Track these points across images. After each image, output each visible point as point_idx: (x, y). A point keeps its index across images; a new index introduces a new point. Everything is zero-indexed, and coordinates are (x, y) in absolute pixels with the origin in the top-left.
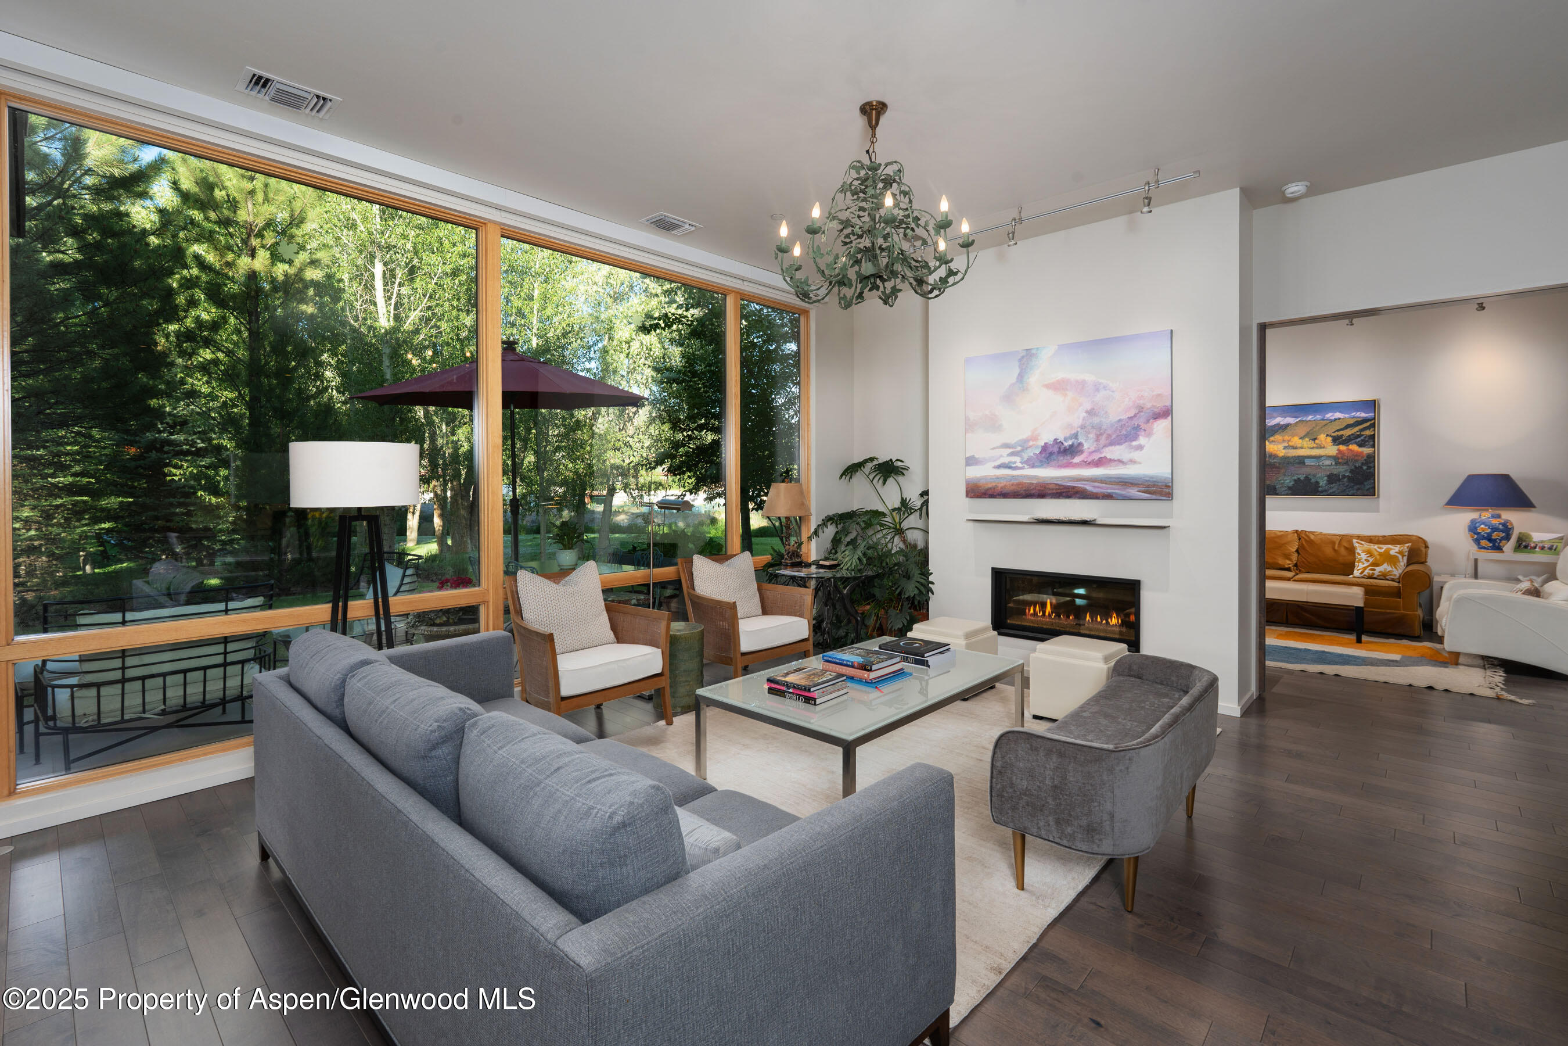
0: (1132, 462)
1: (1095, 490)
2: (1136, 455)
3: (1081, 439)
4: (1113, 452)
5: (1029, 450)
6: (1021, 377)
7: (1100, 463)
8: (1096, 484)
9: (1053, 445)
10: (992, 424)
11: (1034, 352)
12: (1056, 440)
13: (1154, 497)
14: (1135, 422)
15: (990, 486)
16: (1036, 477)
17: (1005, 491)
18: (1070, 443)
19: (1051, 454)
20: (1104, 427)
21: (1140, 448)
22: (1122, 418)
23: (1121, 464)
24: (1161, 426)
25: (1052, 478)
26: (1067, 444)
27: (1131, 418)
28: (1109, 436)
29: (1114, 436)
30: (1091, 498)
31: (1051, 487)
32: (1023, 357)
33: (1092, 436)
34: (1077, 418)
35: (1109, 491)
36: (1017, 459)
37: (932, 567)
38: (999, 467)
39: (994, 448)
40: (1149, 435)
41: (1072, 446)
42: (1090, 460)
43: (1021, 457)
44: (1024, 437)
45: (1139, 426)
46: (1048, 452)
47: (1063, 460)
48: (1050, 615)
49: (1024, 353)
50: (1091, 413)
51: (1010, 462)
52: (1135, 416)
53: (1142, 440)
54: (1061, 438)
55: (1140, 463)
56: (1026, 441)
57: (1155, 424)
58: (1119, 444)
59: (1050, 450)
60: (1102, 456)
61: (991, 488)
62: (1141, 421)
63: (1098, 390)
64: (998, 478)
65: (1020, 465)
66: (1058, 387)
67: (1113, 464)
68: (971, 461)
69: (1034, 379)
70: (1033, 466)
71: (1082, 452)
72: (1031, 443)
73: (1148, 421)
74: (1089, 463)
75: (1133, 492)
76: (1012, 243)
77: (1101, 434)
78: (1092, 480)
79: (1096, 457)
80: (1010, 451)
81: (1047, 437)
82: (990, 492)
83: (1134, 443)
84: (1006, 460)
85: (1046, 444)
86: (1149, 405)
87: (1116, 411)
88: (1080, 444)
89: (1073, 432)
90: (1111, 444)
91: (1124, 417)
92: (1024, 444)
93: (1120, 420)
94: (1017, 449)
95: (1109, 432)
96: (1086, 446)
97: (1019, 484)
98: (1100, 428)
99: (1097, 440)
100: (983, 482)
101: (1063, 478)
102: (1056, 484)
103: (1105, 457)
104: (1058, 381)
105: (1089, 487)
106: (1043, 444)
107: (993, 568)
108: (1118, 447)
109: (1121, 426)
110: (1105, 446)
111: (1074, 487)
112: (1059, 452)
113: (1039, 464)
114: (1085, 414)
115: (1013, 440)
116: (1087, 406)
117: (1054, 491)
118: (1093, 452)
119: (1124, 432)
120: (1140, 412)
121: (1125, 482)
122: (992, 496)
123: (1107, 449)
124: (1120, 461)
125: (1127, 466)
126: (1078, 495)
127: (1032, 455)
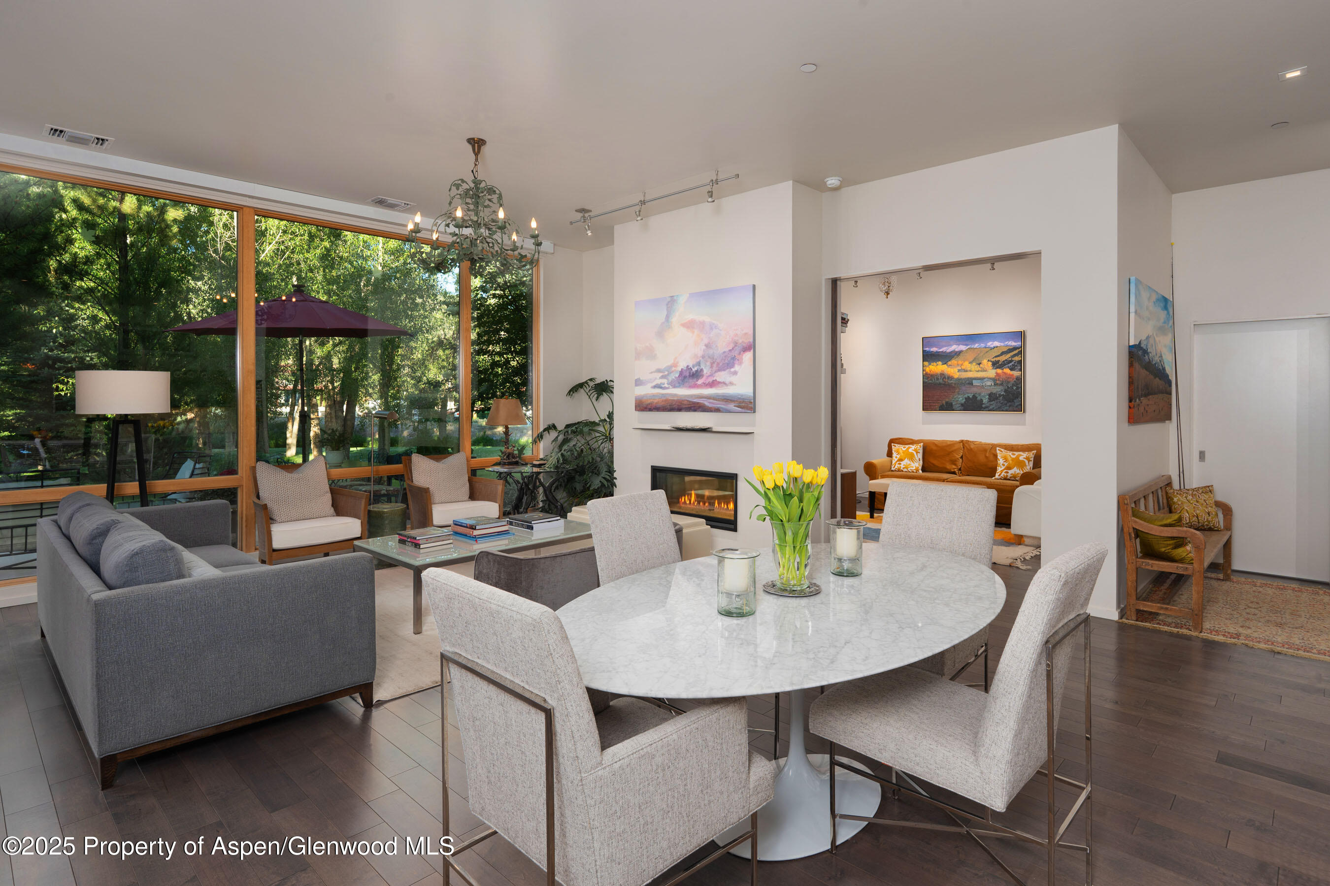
0: (731, 384)
1: (710, 405)
2: (733, 379)
3: (702, 366)
4: (721, 376)
5: (672, 374)
6: (667, 318)
7: (713, 384)
8: (711, 401)
9: (686, 371)
10: (650, 353)
11: (675, 298)
12: (688, 366)
13: (743, 410)
14: (733, 354)
15: (649, 402)
16: (676, 395)
17: (658, 405)
18: (696, 369)
19: (685, 377)
20: (715, 357)
21: (735, 373)
23: (725, 386)
24: (748, 356)
25: (686, 396)
26: (694, 370)
27: (730, 351)
28: (718, 364)
29: (721, 364)
30: (708, 412)
31: (685, 402)
32: (669, 302)
33: (708, 364)
34: (700, 350)
35: (718, 406)
36: (665, 381)
37: (616, 466)
38: (655, 387)
39: (652, 373)
40: (741, 363)
41: (697, 371)
42: (707, 382)
43: (668, 379)
44: (669, 364)
45: (735, 356)
46: (683, 376)
47: (692, 381)
48: (694, 503)
49: (669, 299)
50: (708, 346)
51: (661, 383)
52: (733, 349)
53: (737, 368)
54: (691, 366)
55: (735, 385)
56: (670, 367)
57: (744, 355)
58: (724, 370)
59: (684, 374)
60: (714, 379)
61: (650, 404)
62: (735, 353)
63: (712, 329)
64: (654, 396)
65: (667, 386)
66: (689, 325)
67: (720, 385)
68: (638, 383)
69: (675, 320)
70: (674, 387)
71: (703, 376)
72: (673, 369)
73: (740, 353)
74: (707, 385)
75: (731, 406)
76: (639, 218)
77: (714, 363)
78: (708, 397)
79: (710, 380)
80: (661, 374)
81: (682, 365)
82: (649, 407)
83: (732, 370)
84: (659, 381)
85: (682, 369)
86: (740, 341)
87: (722, 346)
88: (702, 370)
89: (698, 360)
90: (719, 370)
91: (727, 350)
92: (669, 370)
93: (724, 352)
94: (665, 373)
95: (718, 361)
96: (705, 371)
97: (666, 400)
98: (713, 358)
99: (712, 367)
100: (645, 398)
101: (692, 396)
102: (688, 401)
104: (689, 321)
105: (707, 403)
107: (652, 466)
108: (723, 373)
109: (725, 357)
110: (716, 372)
111: (698, 403)
112: (690, 376)
113: (678, 385)
114: (704, 347)
115: (663, 366)
116: (706, 341)
117: (687, 406)
118: (709, 376)
119: (726, 361)
120: (736, 346)
121: (727, 399)
122: (650, 410)
123: (717, 374)
124: (724, 383)
125: (729, 387)
126: (700, 409)
127: (674, 378)
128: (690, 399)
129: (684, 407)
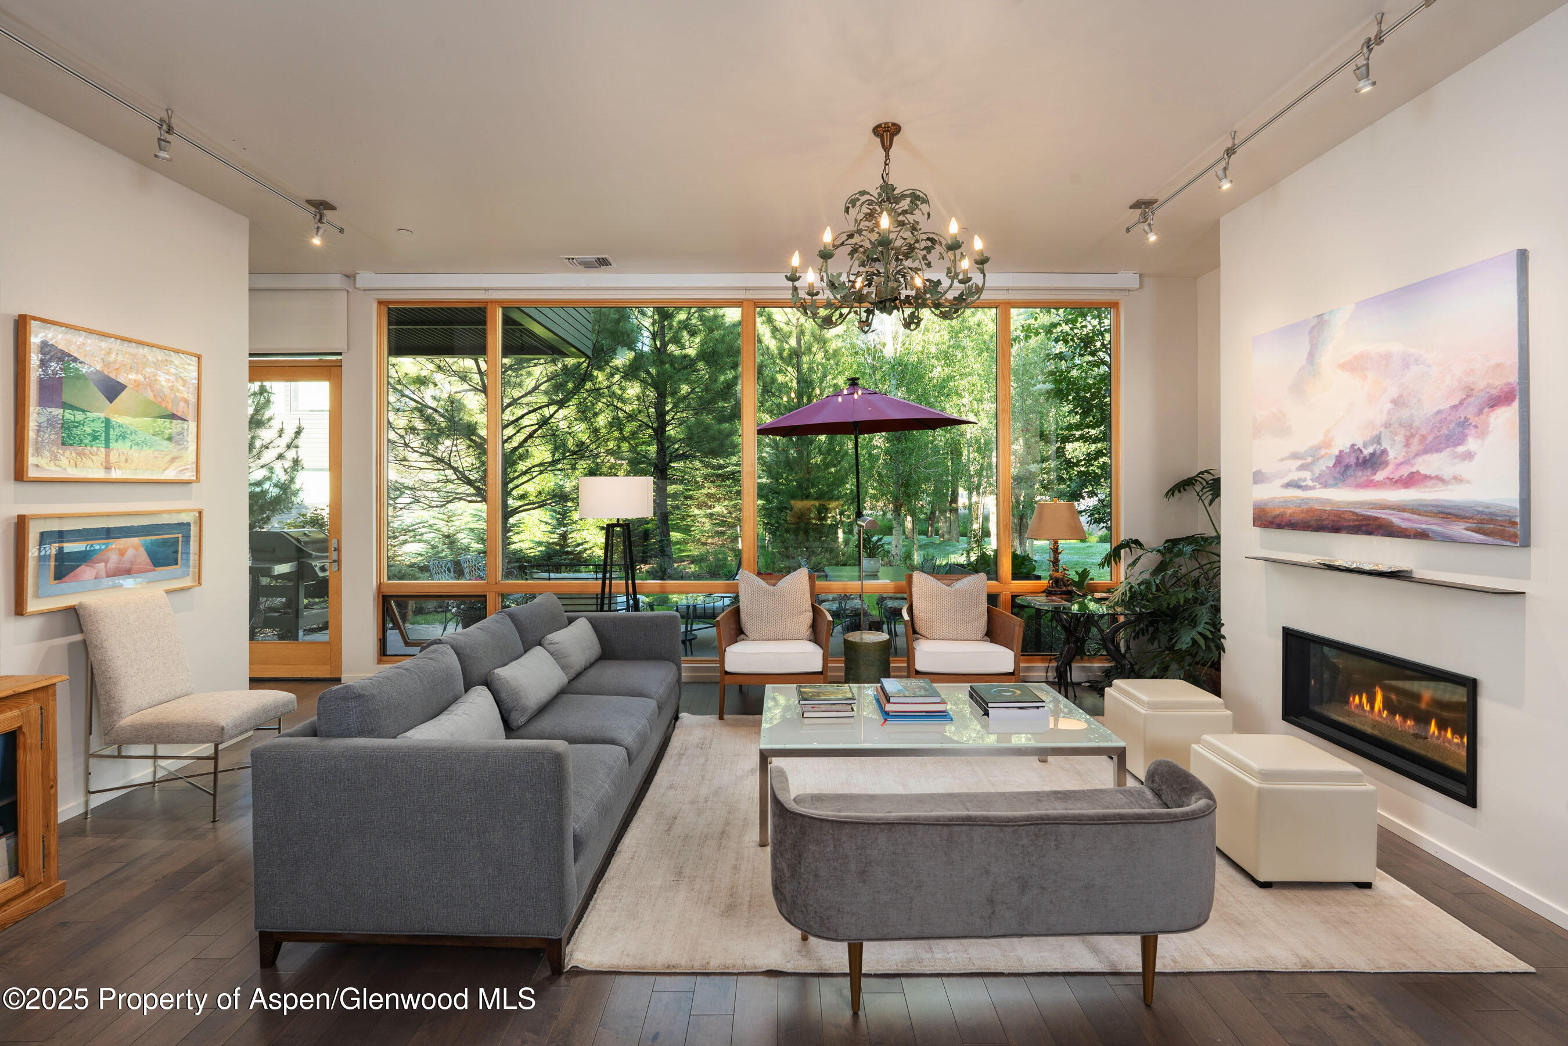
0: (1457, 479)
1: (1404, 525)
2: (1463, 469)
3: (1386, 444)
4: (1427, 464)
5: (1321, 462)
6: (1311, 356)
7: (1411, 481)
8: (1406, 515)
9: (1349, 455)
10: (1280, 426)
11: (1326, 317)
12: (1353, 445)
13: (1491, 540)
14: (1462, 414)
15: (1277, 512)
16: (1329, 501)
17: (1294, 520)
18: (1371, 450)
19: (1347, 467)
20: (1416, 424)
21: (1469, 456)
22: (1442, 407)
23: (1440, 484)
24: (1507, 414)
25: (1349, 503)
26: (1366, 452)
27: (1454, 407)
28: (1423, 438)
29: (1430, 438)
30: (1399, 537)
31: (1346, 516)
32: (1313, 327)
33: (1400, 438)
34: (1379, 412)
35: (1424, 526)
36: (1307, 475)
37: (1224, 616)
38: (1288, 485)
39: (1282, 460)
40: (1483, 433)
41: (1372, 455)
42: (1396, 476)
43: (1312, 471)
44: (1315, 442)
45: (1466, 419)
46: (1342, 465)
47: (1362, 475)
48: (1380, 715)
49: (1315, 321)
50: (1398, 402)
51: (1300, 479)
52: (1461, 403)
53: (1472, 444)
54: (1360, 445)
55: (1469, 482)
56: (1318, 448)
57: (1493, 415)
58: (1438, 450)
59: (1346, 461)
60: (1414, 470)
61: (1278, 515)
62: (1469, 412)
63: (1407, 366)
64: (1286, 501)
65: (1310, 483)
66: (1356, 366)
67: (1430, 483)
68: (1259, 478)
69: (1327, 358)
70: (1325, 486)
71: (1386, 464)
72: (1323, 452)
73: (1481, 412)
74: (1396, 482)
75: (1458, 529)
77: (1412, 436)
78: (1401, 508)
79: (1405, 472)
80: (1299, 463)
81: (1342, 443)
82: (1277, 521)
83: (1460, 449)
84: (1295, 476)
85: (1341, 452)
86: (1483, 384)
87: (1434, 399)
88: (1384, 452)
89: (1376, 433)
90: (1426, 451)
91: (1445, 406)
92: (1315, 453)
93: (1439, 412)
94: (1306, 460)
95: (1424, 432)
96: (1392, 454)
97: (1310, 510)
98: (1411, 427)
99: (1407, 445)
100: (1270, 505)
101: (1362, 504)
102: (1354, 513)
103: (1418, 472)
104: (1356, 357)
105: (1396, 519)
106: (1337, 453)
107: (1282, 627)
108: (1435, 456)
109: (1441, 421)
110: (1417, 455)
111: (1376, 519)
112: (1357, 464)
113: (1331, 482)
114: (1390, 406)
115: (1301, 449)
116: (1393, 392)
117: (1351, 523)
118: (1402, 463)
119: (1445, 431)
120: (1468, 396)
121: (1447, 514)
122: (1280, 526)
123: (1420, 459)
124: (1439, 479)
125: (1450, 487)
126: (1381, 531)
127: (1324, 468)
128: (1357, 511)
129: (1345, 524)
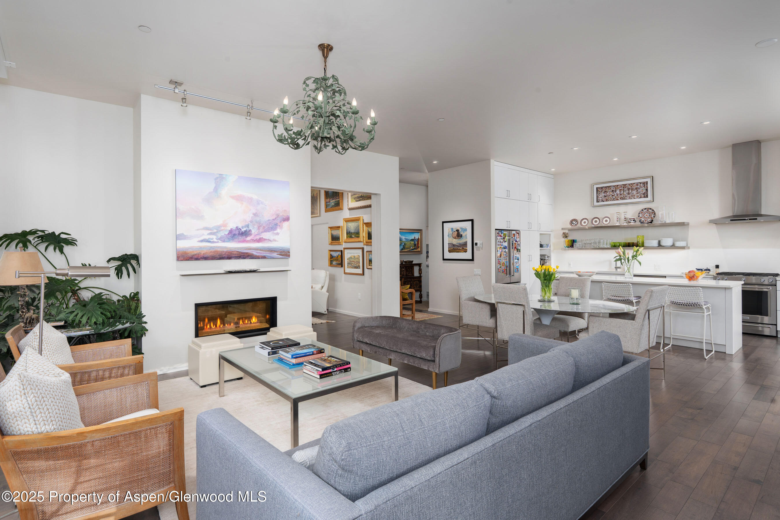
0: (275, 240)
1: (258, 254)
2: (276, 237)
3: (251, 228)
4: (265, 235)
5: (221, 232)
6: (216, 189)
7: (260, 240)
8: (258, 251)
9: (235, 230)
10: (197, 215)
11: (224, 176)
12: (237, 227)
13: (283, 257)
14: (276, 222)
15: (195, 253)
16: (225, 247)
17: (206, 256)
18: (245, 229)
19: (235, 235)
21: (278, 234)
22: (270, 219)
23: (269, 241)
24: (286, 224)
25: (236, 248)
26: (243, 230)
27: (273, 219)
28: (264, 227)
29: (266, 228)
30: (255, 259)
31: (234, 253)
32: (217, 178)
33: (256, 227)
34: (248, 217)
35: (264, 255)
36: (214, 237)
38: (202, 241)
39: (198, 230)
40: (281, 228)
41: (246, 231)
42: (255, 239)
43: (216, 235)
44: (219, 224)
45: (277, 224)
46: (233, 234)
47: (241, 238)
49: (218, 176)
50: (255, 215)
51: (209, 239)
52: (276, 218)
53: (278, 230)
54: (240, 227)
55: (278, 241)
56: (219, 227)
57: (284, 223)
58: (269, 232)
59: (234, 232)
60: (261, 237)
61: (196, 254)
63: (258, 204)
64: (201, 248)
65: (216, 240)
66: (239, 198)
67: (266, 241)
68: (178, 237)
69: (224, 192)
70: (224, 241)
71: (251, 234)
72: (223, 228)
73: (281, 222)
74: (255, 241)
75: (275, 255)
77: (260, 226)
78: (256, 249)
79: (258, 237)
80: (210, 232)
81: (232, 225)
83: (275, 232)
84: (207, 237)
85: (231, 229)
86: (281, 214)
87: (267, 216)
88: (250, 231)
89: (247, 224)
90: (265, 231)
91: (271, 218)
92: (218, 229)
93: (269, 220)
94: (214, 231)
95: (264, 225)
96: (253, 231)
97: (215, 252)
98: (260, 223)
99: (259, 229)
100: (190, 250)
101: (241, 248)
103: (262, 238)
104: (238, 195)
105: (255, 253)
106: (230, 229)
107: (197, 304)
108: (268, 233)
109: (270, 223)
110: (262, 232)
111: (247, 253)
112: (239, 234)
113: (227, 240)
114: (252, 215)
115: (211, 226)
116: (254, 211)
117: (236, 255)
118: (257, 235)
119: (271, 226)
120: (277, 217)
121: (272, 250)
122: (197, 259)
123: (263, 234)
124: (269, 240)
125: (272, 242)
126: (249, 257)
127: (223, 235)
128: (239, 251)
129: (233, 256)
